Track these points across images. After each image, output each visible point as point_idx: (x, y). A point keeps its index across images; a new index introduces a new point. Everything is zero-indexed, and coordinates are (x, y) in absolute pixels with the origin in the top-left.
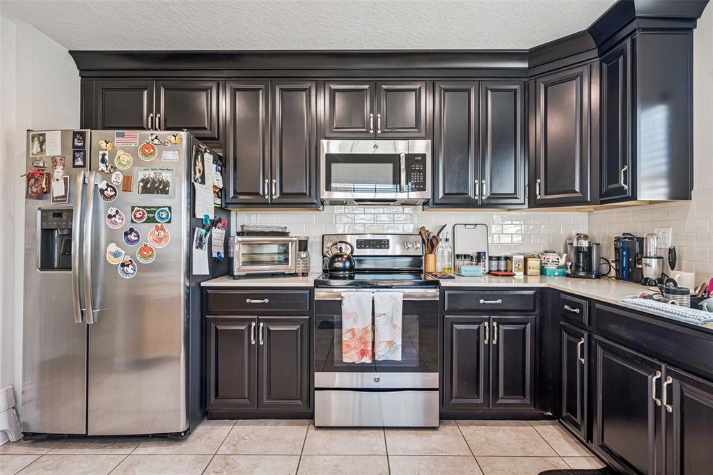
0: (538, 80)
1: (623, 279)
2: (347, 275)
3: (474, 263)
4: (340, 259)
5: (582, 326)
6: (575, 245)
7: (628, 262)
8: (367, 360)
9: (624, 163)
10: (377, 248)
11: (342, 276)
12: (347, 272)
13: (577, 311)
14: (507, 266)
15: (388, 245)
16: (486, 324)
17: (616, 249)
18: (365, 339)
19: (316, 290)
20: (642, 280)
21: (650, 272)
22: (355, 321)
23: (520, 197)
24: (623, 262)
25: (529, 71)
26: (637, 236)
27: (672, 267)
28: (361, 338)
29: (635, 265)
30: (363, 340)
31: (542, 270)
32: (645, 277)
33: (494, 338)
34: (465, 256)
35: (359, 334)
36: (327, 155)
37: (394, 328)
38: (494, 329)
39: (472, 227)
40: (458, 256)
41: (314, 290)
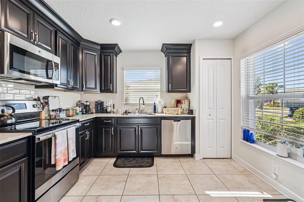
0: (83, 50)
3: (59, 112)
7: (100, 108)
8: (66, 163)
9: (110, 83)
16: (86, 132)
17: (96, 105)
18: (65, 153)
19: (37, 137)
20: (107, 112)
21: (109, 110)
22: (62, 146)
23: (78, 87)
24: (98, 108)
25: (80, 45)
26: (101, 101)
27: (114, 108)
28: (64, 153)
29: (103, 109)
30: (64, 154)
31: (77, 113)
32: (108, 111)
33: (88, 137)
34: (56, 110)
35: (63, 152)
36: (10, 44)
37: (74, 143)
38: (88, 133)
39: (54, 97)
40: (53, 111)
41: (35, 136)
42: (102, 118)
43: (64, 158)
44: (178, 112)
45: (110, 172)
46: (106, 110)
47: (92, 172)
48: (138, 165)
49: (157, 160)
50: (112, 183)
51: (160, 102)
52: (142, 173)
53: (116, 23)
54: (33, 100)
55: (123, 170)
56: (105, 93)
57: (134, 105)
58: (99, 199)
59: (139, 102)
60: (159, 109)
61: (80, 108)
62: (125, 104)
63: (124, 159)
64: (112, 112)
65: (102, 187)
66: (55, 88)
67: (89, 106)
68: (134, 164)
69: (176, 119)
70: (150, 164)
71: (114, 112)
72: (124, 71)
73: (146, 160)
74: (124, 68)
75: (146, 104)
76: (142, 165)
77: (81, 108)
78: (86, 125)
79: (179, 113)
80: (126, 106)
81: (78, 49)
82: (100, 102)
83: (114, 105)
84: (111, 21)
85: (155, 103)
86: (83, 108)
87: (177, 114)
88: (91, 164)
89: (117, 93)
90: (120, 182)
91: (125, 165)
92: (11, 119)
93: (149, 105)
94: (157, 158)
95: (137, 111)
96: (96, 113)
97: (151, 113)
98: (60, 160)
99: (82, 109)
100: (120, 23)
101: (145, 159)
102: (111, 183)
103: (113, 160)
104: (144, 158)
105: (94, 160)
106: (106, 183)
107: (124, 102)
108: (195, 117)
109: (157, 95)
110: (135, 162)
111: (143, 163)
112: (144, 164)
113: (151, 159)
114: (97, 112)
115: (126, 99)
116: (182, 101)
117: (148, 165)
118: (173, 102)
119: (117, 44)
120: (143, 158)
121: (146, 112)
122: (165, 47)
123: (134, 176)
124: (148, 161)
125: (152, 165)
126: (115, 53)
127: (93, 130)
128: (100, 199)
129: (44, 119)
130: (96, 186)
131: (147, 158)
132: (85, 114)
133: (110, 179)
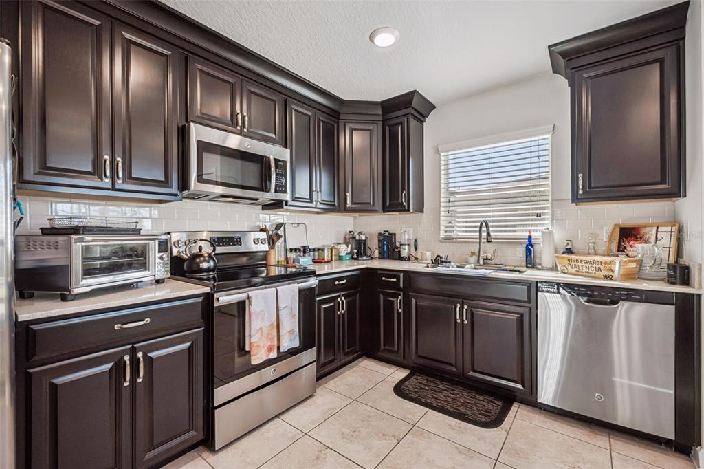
0: (347, 124)
1: (384, 258)
2: (211, 276)
3: (302, 254)
4: (202, 259)
5: (399, 289)
6: (357, 238)
7: (388, 247)
8: (274, 355)
9: (403, 189)
10: (230, 245)
11: (205, 277)
12: (211, 273)
13: (395, 280)
14: (319, 255)
15: (240, 241)
16: (339, 299)
17: (379, 240)
18: (271, 334)
19: (216, 295)
20: (400, 258)
21: (405, 253)
22: (263, 319)
23: (336, 204)
24: (384, 249)
25: (341, 115)
26: (391, 232)
27: (416, 250)
28: (268, 334)
29: (394, 250)
30: (270, 336)
31: (340, 256)
32: (402, 256)
33: (343, 309)
34: (296, 250)
35: (266, 331)
36: (198, 142)
37: (294, 317)
38: (343, 302)
39: (296, 225)
40: (291, 250)
41: (214, 295)
42: (379, 272)
43: (269, 343)
44: (612, 271)
45: (377, 401)
46: (399, 252)
47: (346, 387)
48: (452, 410)
49: (518, 415)
50: (368, 430)
51: (548, 234)
52: (452, 434)
53: (385, 40)
54: (259, 230)
55: (409, 407)
56: (397, 213)
57: (466, 242)
58: (323, 456)
59: (478, 234)
60: (545, 255)
61: (348, 246)
62: (446, 239)
63: (427, 380)
64: (412, 258)
65: (344, 430)
66: (285, 207)
67: (364, 242)
68: (446, 401)
69: (596, 296)
70: (488, 420)
71: (417, 259)
72: (442, 154)
73: (483, 402)
74: (439, 147)
75: (494, 239)
76: (465, 414)
77: (350, 246)
78: (337, 283)
79: (616, 274)
80: (448, 245)
81: (336, 126)
82: (387, 234)
83: (416, 241)
84: (372, 38)
85: (530, 237)
86: (354, 246)
87: (606, 277)
88: (354, 369)
89: (423, 212)
90: (384, 435)
91: (419, 396)
92: (208, 262)
93: (513, 242)
94: (523, 406)
95: (473, 259)
96: (379, 258)
97: (516, 268)
98: (258, 346)
99: (352, 248)
100: (393, 37)
101: (481, 398)
102: (366, 429)
103: (402, 374)
104: (481, 395)
105: (366, 361)
106: (357, 423)
107: (442, 234)
108: (699, 296)
109: (539, 212)
110: (448, 397)
111: (471, 408)
112: (472, 410)
113: (500, 403)
114: (382, 256)
115: (447, 227)
116: (643, 231)
117: (483, 419)
118: (605, 234)
119: (415, 91)
120: (478, 394)
121: (503, 262)
122: (560, 53)
123: (426, 435)
124: (488, 406)
125: (495, 421)
126: (412, 115)
127: (358, 295)
128: (325, 454)
129: (274, 264)
130: (335, 422)
131: (491, 398)
132: (356, 259)
133: (370, 419)
